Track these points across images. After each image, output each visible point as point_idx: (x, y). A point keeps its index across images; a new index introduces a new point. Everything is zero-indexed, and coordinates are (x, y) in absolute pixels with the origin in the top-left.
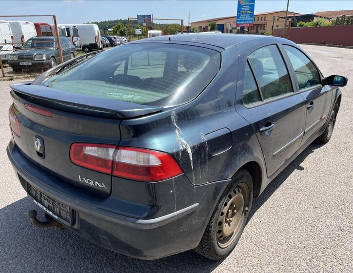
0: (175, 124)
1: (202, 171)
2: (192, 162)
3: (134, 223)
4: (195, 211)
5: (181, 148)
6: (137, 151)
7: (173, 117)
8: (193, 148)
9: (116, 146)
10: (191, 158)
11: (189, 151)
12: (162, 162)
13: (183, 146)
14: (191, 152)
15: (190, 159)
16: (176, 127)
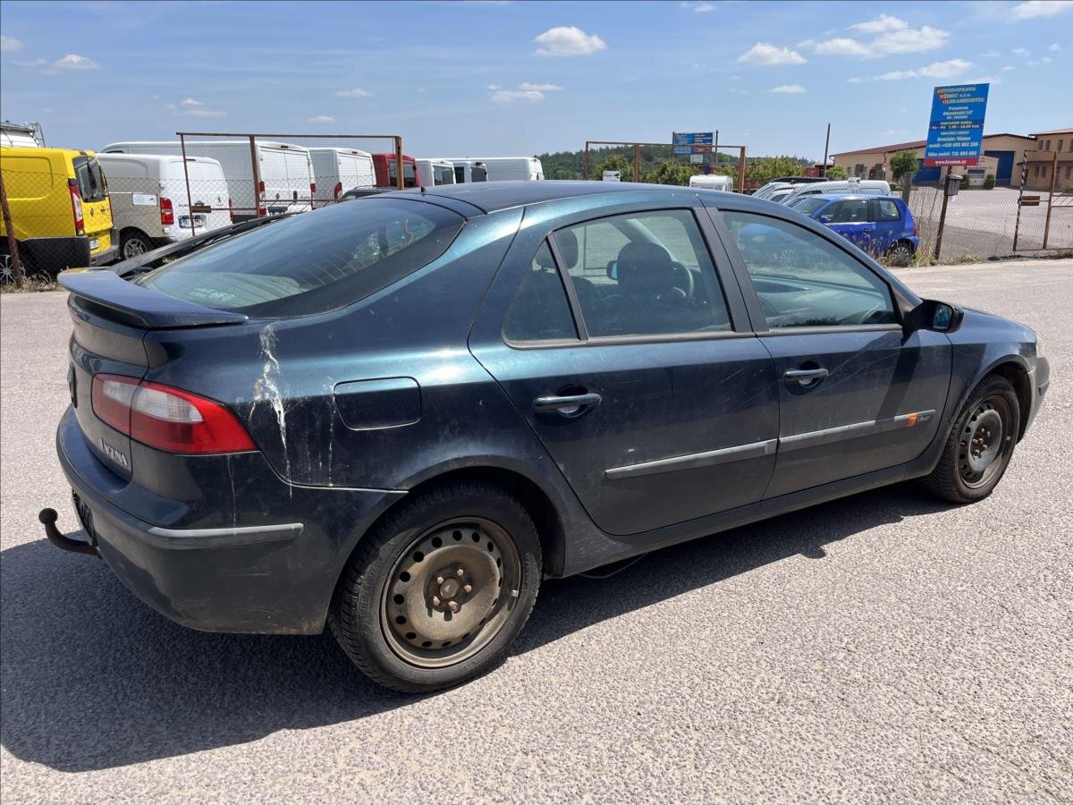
0: (268, 352)
1: (314, 455)
2: (283, 431)
3: (146, 532)
4: (292, 541)
5: (258, 398)
6: (168, 392)
7: (263, 338)
8: (290, 405)
9: (138, 381)
10: (282, 423)
11: (278, 407)
12: (203, 417)
13: (263, 396)
14: (282, 410)
15: (278, 425)
16: (268, 358)
